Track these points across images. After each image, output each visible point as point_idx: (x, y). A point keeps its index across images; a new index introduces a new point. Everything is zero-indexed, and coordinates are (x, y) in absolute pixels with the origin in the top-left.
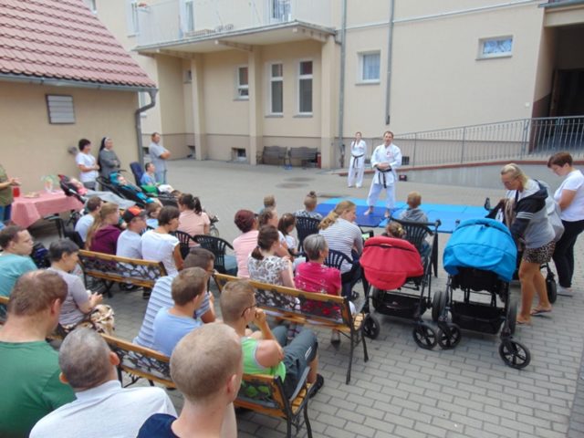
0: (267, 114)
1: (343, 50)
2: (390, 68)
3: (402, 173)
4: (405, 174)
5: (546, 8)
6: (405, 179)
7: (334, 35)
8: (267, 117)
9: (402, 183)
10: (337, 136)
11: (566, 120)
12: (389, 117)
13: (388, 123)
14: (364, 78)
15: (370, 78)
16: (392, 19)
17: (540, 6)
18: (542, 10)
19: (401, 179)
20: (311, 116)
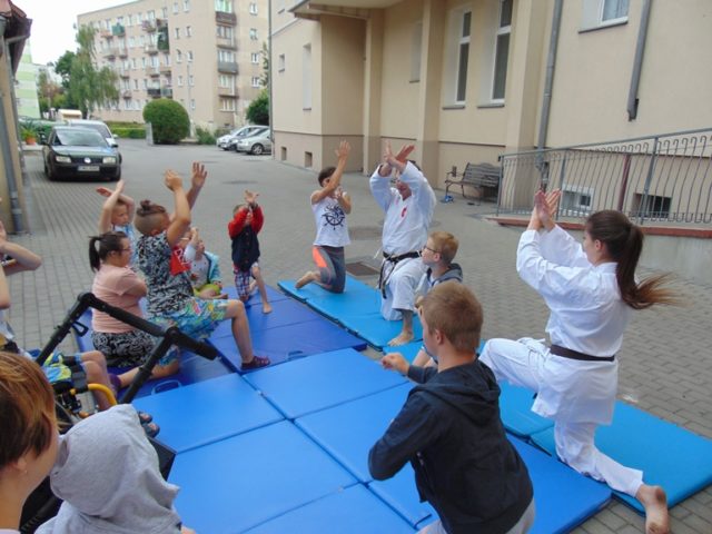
0: (446, 105)
8: (445, 109)
12: (637, 101)
13: (633, 116)
14: (604, 20)
15: (617, 17)
20: (503, 107)
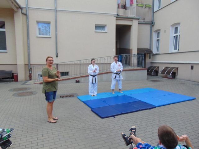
1: (27, 18)
2: (56, 31)
3: (76, 79)
4: (78, 79)
5: (116, 17)
6: (78, 82)
7: (21, 9)
9: (78, 83)
10: (27, 63)
11: (125, 55)
13: (57, 57)
14: (39, 35)
16: (56, 8)
17: (114, 16)
18: (115, 18)
19: (77, 82)
20: (6, 53)
